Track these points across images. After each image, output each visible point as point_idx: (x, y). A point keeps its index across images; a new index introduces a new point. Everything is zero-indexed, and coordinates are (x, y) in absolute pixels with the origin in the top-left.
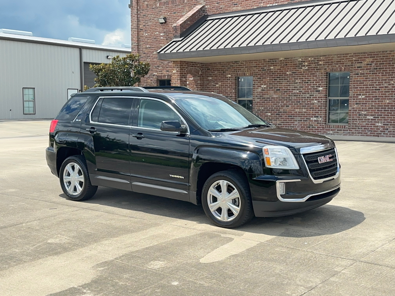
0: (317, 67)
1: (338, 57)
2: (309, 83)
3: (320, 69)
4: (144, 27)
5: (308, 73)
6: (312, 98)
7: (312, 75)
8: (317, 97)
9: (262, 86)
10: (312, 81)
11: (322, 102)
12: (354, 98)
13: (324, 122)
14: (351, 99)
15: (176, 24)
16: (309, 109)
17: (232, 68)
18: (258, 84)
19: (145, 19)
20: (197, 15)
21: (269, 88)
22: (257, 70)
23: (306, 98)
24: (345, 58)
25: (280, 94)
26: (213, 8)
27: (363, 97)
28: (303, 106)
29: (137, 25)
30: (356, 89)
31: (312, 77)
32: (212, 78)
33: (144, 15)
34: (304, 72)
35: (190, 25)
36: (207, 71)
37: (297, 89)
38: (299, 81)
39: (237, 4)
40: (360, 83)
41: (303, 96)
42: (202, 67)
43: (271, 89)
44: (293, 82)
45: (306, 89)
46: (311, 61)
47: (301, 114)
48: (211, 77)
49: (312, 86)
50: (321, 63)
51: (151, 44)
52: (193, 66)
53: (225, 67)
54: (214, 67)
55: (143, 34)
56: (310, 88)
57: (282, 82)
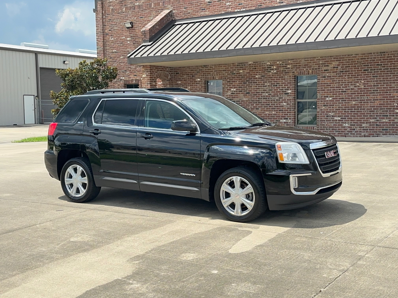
0: (286, 71)
1: (306, 61)
2: (278, 86)
3: (288, 73)
4: (110, 31)
5: (276, 76)
6: (281, 101)
7: (280, 78)
8: (286, 99)
9: (232, 89)
10: (281, 84)
11: (291, 104)
12: (322, 100)
13: (293, 124)
14: (319, 101)
15: (145, 29)
16: (279, 111)
17: (201, 72)
18: (228, 88)
19: (111, 23)
20: (165, 20)
21: (239, 91)
22: (226, 73)
23: (276, 101)
24: (312, 61)
25: (249, 97)
26: (180, 13)
27: (331, 99)
28: (273, 109)
29: (103, 29)
30: (323, 91)
31: (280, 80)
32: (182, 82)
33: (109, 20)
34: (272, 75)
35: (158, 29)
36: (176, 75)
37: (266, 92)
38: (269, 85)
39: (205, 9)
40: (327, 86)
41: (273, 99)
42: (171, 71)
43: (241, 92)
44: (262, 85)
45: (275, 92)
46: (279, 65)
47: (271, 117)
48: (180, 81)
49: (281, 88)
50: (289, 66)
51: (118, 49)
52: (162, 71)
53: (194, 71)
54: (183, 71)
55: (109, 39)
56: (278, 90)
57: (251, 85)
